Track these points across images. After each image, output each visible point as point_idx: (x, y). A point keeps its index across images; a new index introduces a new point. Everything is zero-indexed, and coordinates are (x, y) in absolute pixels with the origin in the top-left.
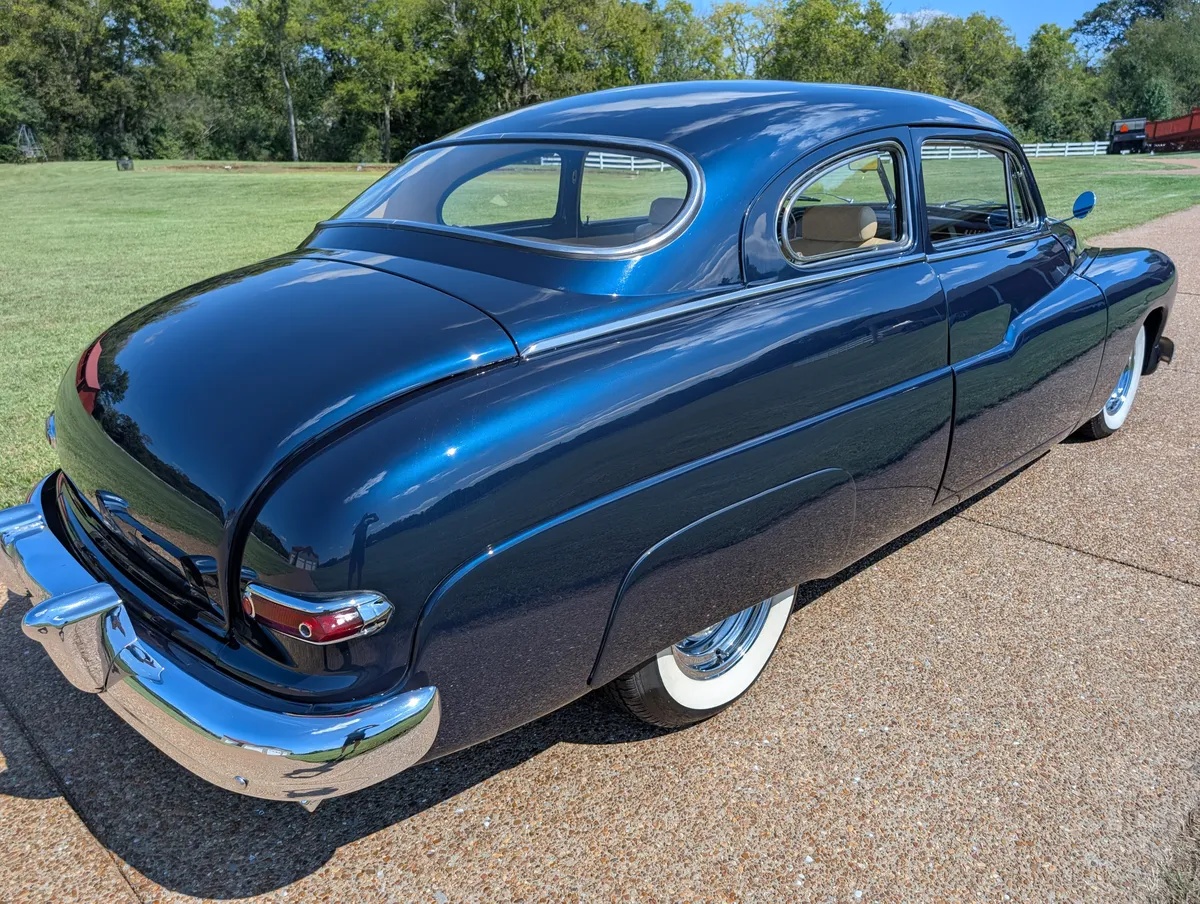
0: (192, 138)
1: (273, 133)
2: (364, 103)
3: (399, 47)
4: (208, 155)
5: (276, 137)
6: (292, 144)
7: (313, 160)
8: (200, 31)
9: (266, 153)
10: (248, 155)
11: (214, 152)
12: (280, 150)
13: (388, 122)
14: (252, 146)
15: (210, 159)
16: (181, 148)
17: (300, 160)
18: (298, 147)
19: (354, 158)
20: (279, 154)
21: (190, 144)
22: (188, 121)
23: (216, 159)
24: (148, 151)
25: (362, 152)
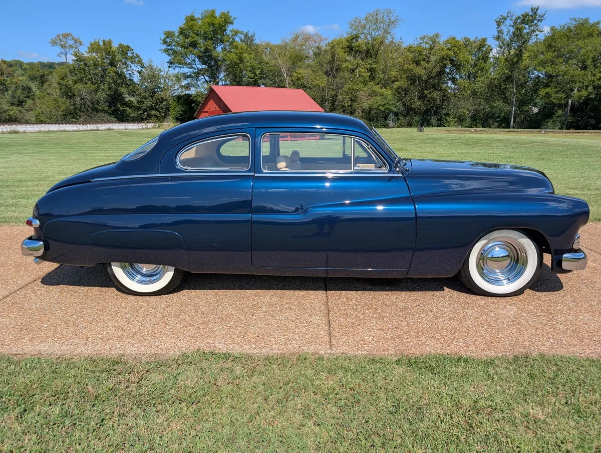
0: (461, 117)
1: (503, 114)
2: (554, 99)
3: (585, 68)
4: (468, 125)
5: (504, 117)
6: (511, 120)
7: (521, 128)
8: (483, 68)
9: (496, 124)
10: (487, 125)
11: (471, 124)
12: (504, 123)
13: (569, 108)
14: (491, 121)
15: (469, 127)
16: (455, 122)
17: (514, 127)
18: (514, 122)
19: (544, 127)
20: (503, 125)
21: (460, 121)
22: (461, 110)
23: (471, 127)
24: (441, 124)
25: (549, 124)
